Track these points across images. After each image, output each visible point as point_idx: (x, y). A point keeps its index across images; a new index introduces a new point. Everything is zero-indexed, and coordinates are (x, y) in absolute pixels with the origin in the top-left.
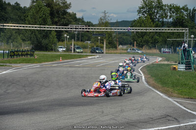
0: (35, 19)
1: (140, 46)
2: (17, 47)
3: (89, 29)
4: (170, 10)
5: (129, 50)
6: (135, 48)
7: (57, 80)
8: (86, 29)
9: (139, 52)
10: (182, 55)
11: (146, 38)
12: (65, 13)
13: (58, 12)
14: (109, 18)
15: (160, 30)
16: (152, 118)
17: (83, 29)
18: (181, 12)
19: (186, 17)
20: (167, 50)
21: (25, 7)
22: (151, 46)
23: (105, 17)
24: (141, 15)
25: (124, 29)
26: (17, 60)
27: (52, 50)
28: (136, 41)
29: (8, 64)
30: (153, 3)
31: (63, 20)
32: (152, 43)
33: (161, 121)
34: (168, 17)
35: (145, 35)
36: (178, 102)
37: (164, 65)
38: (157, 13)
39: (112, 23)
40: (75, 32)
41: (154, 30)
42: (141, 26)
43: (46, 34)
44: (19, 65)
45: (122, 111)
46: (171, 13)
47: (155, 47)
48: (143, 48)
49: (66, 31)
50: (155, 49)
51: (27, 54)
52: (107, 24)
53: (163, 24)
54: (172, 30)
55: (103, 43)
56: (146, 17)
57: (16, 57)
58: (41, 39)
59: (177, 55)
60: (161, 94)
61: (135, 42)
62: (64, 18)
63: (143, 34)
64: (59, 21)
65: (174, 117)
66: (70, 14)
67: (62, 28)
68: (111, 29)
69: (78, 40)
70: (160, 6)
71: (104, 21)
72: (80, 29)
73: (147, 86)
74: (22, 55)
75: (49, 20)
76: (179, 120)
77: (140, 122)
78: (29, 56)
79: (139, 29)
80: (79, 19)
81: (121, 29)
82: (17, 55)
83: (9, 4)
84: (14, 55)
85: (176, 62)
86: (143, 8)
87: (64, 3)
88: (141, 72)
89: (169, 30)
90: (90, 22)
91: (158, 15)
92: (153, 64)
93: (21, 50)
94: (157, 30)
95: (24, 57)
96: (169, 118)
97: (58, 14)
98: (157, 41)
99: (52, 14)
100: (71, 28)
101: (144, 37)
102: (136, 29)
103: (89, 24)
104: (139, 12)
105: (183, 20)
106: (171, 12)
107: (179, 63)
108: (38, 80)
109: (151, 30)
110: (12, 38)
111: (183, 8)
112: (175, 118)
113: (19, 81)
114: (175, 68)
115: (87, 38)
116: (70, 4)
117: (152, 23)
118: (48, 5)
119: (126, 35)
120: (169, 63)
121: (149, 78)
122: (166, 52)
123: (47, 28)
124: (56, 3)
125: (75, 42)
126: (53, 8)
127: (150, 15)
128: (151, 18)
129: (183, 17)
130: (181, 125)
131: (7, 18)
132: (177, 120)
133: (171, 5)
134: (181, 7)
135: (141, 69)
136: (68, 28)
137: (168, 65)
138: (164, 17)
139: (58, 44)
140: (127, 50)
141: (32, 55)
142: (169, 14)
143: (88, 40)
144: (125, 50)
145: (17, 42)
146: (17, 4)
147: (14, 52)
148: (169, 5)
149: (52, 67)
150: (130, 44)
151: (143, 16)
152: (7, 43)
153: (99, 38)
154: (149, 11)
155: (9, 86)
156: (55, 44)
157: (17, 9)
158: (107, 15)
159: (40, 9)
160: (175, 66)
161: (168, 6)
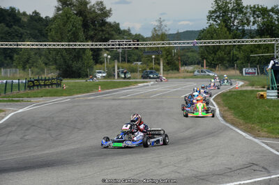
0: (61, 34)
1: (212, 66)
2: (38, 73)
3: (138, 45)
4: (254, 13)
5: (196, 73)
6: (205, 69)
7: (94, 120)
8: (134, 44)
9: (211, 74)
10: (272, 76)
11: (220, 54)
12: (104, 23)
13: (93, 23)
14: (166, 28)
15: (239, 42)
16: (231, 169)
17: (130, 45)
18: (269, 15)
19: (277, 23)
20: (250, 71)
21: (46, 17)
22: (227, 65)
23: (160, 27)
24: (211, 22)
25: (188, 43)
26: (38, 93)
27: (87, 76)
28: (206, 59)
29: (25, 99)
30: (229, 5)
31: (101, 33)
32: (228, 61)
33: (243, 172)
34: (251, 24)
35: (218, 50)
36: (267, 145)
37: (246, 91)
38: (235, 18)
39: (170, 34)
40: (118, 50)
41: (230, 42)
42: (212, 38)
43: (79, 54)
44: (41, 99)
45: (188, 160)
46: (254, 18)
47: (232, 66)
48: (217, 69)
49: (107, 49)
50: (234, 69)
51: (52, 84)
52: (163, 37)
53: (244, 34)
54: (256, 41)
55: (159, 64)
56: (219, 25)
57: (35, 88)
58: (71, 62)
59: (265, 77)
60: (244, 134)
61: (205, 61)
62: (103, 31)
63: (216, 49)
64: (95, 34)
65: (262, 165)
66: (110, 24)
67: (100, 45)
68: (169, 44)
69: (124, 60)
70: (239, 9)
71: (159, 33)
72: (126, 45)
73: (223, 122)
74: (45, 85)
75: (81, 34)
76: (270, 169)
77: (214, 175)
78: (54, 86)
79: (209, 43)
80: (124, 31)
81: (184, 43)
82: (37, 86)
83: (24, 14)
84: (34, 85)
85: (264, 87)
86: (215, 12)
87: (102, 10)
88: (214, 103)
89: (252, 41)
90: (139, 35)
91: (236, 21)
92: (230, 91)
93: (43, 78)
94: (234, 42)
95: (47, 87)
96: (255, 167)
97: (95, 25)
98: (235, 59)
99: (85, 26)
100: (113, 45)
101: (217, 53)
102: (205, 43)
103: (138, 38)
104: (209, 17)
105: (272, 26)
106: (255, 16)
107: (268, 89)
108: (67, 121)
109: (226, 42)
110: (30, 61)
111: (272, 10)
112: (263, 168)
113: (41, 122)
114: (262, 95)
115: (136, 58)
116: (110, 10)
117: (228, 32)
118: (80, 13)
119: (192, 51)
120: (254, 89)
121: (225, 111)
122: (249, 73)
123: (78, 45)
124: (90, 9)
125: (120, 64)
126: (86, 17)
127: (225, 21)
128: (226, 26)
129: (271, 22)
130: (273, 177)
131: (22, 34)
132: (266, 170)
133: (254, 6)
134: (269, 8)
135: (213, 99)
136: (109, 45)
137: (252, 92)
138: (245, 24)
139: (95, 67)
140: (193, 72)
141: (59, 85)
142: (252, 19)
143: (137, 61)
144: (191, 72)
145: (37, 67)
146: (36, 13)
147: (33, 82)
148: (252, 6)
149: (86, 100)
150: (198, 64)
151: (215, 23)
152: (24, 68)
153: (153, 56)
154: (223, 16)
155: (28, 130)
156: (91, 68)
157: (36, 21)
158: (163, 23)
159: (68, 18)
160: (262, 93)
161: (251, 8)
